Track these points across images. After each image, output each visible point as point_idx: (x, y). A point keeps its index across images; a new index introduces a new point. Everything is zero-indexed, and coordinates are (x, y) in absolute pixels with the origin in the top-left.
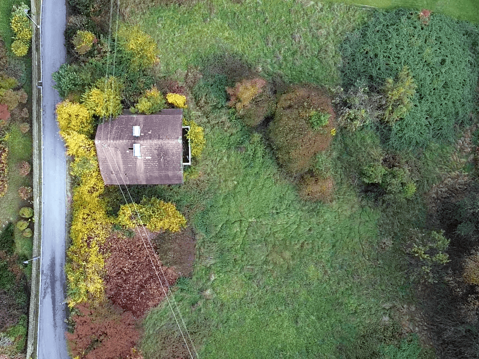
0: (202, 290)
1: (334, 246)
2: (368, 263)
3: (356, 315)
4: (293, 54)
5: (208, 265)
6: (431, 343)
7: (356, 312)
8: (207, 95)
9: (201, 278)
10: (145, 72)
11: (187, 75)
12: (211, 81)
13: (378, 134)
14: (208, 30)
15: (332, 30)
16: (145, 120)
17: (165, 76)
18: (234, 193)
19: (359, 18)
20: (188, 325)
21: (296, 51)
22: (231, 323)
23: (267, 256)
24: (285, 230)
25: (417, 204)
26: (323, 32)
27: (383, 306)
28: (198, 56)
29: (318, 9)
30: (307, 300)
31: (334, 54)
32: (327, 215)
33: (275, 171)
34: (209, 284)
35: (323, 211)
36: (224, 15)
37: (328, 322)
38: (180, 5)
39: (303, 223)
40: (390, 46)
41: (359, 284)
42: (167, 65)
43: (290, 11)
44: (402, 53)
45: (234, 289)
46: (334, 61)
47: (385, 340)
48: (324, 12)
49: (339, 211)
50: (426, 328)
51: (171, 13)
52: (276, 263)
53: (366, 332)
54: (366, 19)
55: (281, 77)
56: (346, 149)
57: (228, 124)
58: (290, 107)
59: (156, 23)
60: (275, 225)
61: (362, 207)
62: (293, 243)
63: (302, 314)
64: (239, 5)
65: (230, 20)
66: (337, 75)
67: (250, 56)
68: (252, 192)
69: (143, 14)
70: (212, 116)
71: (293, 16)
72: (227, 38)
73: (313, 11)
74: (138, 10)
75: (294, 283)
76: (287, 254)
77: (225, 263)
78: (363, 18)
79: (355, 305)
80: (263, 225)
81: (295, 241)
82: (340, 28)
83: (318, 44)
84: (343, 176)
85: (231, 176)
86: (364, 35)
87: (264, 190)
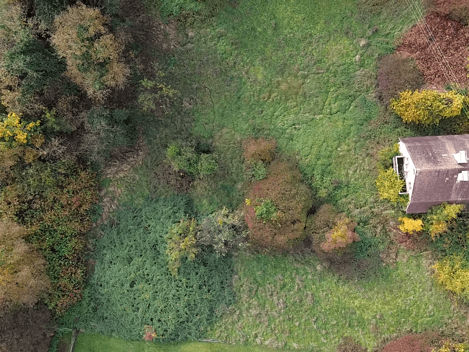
0: (368, 45)
1: (239, 98)
2: (206, 84)
3: (218, 36)
4: (284, 286)
5: (362, 69)
6: (150, 15)
7: (219, 38)
8: (375, 236)
9: (369, 57)
10: (444, 254)
11: (397, 256)
12: (371, 251)
13: (196, 210)
14: (377, 305)
15: (244, 315)
16: (449, 196)
17: (421, 252)
18: (341, 139)
19: (216, 330)
20: (380, 13)
21: (281, 289)
22: (339, 17)
23: (303, 83)
24: (286, 109)
25: (157, 144)
26: (254, 312)
27: (193, 45)
28: (386, 277)
29: (260, 336)
30: (265, 45)
31: (242, 289)
32: (245, 127)
33: (300, 162)
34: (361, 52)
35: (250, 130)
36: (361, 322)
37: (246, 27)
38: (411, 331)
39: (270, 117)
40: (186, 298)
41: (215, 64)
42: (418, 266)
43: (290, 332)
44: (173, 292)
45: (336, 49)
46: (241, 281)
47: (194, 14)
48: (253, 333)
49: (233, 132)
50: (154, 28)
51: (419, 321)
52: (295, 77)
53: (211, 20)
54: (209, 329)
55: (295, 260)
56: (228, 192)
57: (351, 206)
58: (294, 223)
59: (435, 310)
60: (296, 114)
61: (212, 137)
62: (278, 98)
63: (270, 32)
64: (346, 335)
65: (354, 317)
66: (238, 266)
67: (330, 281)
68: (322, 142)
69: (450, 318)
70: (368, 214)
71: (286, 327)
72: (356, 298)
73: (265, 334)
74: (457, 321)
75: (277, 60)
76: (283, 87)
77: (346, 72)
78: (211, 330)
79: (219, 44)
80: (309, 113)
81: (277, 99)
82: (235, 317)
83: (258, 298)
84: (230, 165)
85: (344, 156)
86: (212, 310)
87: (310, 144)
